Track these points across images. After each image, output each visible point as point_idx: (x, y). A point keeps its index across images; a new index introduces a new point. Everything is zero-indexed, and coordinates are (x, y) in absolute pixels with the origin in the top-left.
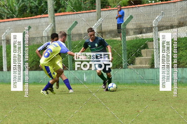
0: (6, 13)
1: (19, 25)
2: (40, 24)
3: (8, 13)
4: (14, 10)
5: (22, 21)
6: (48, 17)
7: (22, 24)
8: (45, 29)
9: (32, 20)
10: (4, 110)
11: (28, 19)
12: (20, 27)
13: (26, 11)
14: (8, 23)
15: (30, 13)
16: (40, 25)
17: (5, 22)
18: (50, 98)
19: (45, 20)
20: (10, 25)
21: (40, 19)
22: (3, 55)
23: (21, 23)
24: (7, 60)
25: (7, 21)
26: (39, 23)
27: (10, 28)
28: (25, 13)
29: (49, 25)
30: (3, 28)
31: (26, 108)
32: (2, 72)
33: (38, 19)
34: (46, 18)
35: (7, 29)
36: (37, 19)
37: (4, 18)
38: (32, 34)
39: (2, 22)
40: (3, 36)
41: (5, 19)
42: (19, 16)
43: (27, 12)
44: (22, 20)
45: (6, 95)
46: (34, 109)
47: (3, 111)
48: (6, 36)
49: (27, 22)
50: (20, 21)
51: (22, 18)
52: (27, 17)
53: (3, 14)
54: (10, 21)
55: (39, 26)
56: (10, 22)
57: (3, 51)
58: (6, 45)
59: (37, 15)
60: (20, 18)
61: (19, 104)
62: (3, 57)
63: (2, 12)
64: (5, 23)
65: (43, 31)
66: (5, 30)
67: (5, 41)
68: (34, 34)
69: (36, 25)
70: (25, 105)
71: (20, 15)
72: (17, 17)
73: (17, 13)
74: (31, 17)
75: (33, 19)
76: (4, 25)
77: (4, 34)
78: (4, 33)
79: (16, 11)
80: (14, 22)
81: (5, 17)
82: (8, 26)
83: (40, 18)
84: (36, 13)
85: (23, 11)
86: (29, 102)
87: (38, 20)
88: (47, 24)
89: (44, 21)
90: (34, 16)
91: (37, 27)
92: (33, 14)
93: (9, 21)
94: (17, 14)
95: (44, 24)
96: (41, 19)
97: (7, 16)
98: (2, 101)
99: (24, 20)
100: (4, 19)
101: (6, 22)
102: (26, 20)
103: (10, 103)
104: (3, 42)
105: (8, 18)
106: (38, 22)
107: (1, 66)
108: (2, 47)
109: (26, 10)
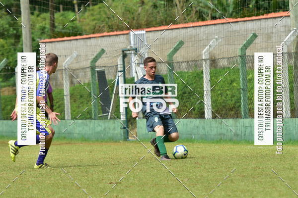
0: (209, 8)
1: (235, 31)
2: (274, 29)
3: (213, 9)
4: (225, 4)
5: (240, 23)
6: (289, 16)
7: (240, 30)
8: (283, 40)
9: (259, 23)
10: (206, 192)
11: (252, 20)
12: (236, 34)
13: (248, 5)
14: (214, 27)
15: (256, 9)
16: (274, 31)
17: (207, 25)
18: (292, 169)
19: (284, 22)
20: (218, 31)
21: (274, 20)
22: (205, 89)
23: (238, 29)
24: (212, 98)
25: (213, 25)
26: (272, 27)
27: (216, 37)
28: (247, 9)
29: (292, 32)
30: (204, 37)
31: (248, 188)
32: (202, 120)
33: (271, 20)
34: (285, 19)
35: (212, 39)
36: (269, 20)
37: (207, 18)
38: (259, 48)
39: (203, 26)
40: (204, 52)
41: (209, 21)
42: (234, 14)
43: (251, 6)
44: (241, 21)
45: (210, 164)
46: (263, 191)
47: (203, 193)
48: (209, 53)
49: (250, 25)
50: (236, 24)
51: (241, 17)
52: (249, 16)
53: (205, 10)
54: (218, 24)
55: (272, 33)
56: (218, 26)
57: (205, 81)
58: (210, 69)
59: (268, 12)
60: (237, 18)
61: (234, 181)
62: (205, 92)
63: (202, 7)
64: (209, 27)
65: (281, 42)
66: (208, 40)
67: (208, 62)
68: (263, 48)
69: (266, 32)
70: (245, 183)
71: (236, 13)
72: (231, 16)
73: (231, 9)
74: (257, 16)
75: (262, 21)
76: (206, 32)
77: (207, 48)
78: (206, 46)
79: (228, 6)
80: (224, 25)
81: (208, 16)
82: (214, 34)
83: (275, 18)
84: (266, 9)
85: (243, 6)
86: (253, 178)
87: (270, 23)
88: (287, 29)
89: (281, 25)
90: (263, 15)
91: (269, 36)
92: (261, 11)
93: (215, 24)
94: (231, 12)
95: (282, 29)
96: (277, 19)
97: (211, 15)
98: (202, 176)
99: (244, 21)
100: (207, 20)
101: (211, 26)
102: (248, 22)
103: (217, 179)
104: (204, 63)
105: (214, 18)
106: (271, 25)
107: (201, 109)
108: (202, 72)
109: (249, 3)
